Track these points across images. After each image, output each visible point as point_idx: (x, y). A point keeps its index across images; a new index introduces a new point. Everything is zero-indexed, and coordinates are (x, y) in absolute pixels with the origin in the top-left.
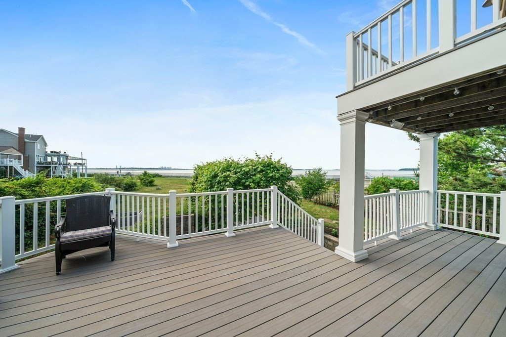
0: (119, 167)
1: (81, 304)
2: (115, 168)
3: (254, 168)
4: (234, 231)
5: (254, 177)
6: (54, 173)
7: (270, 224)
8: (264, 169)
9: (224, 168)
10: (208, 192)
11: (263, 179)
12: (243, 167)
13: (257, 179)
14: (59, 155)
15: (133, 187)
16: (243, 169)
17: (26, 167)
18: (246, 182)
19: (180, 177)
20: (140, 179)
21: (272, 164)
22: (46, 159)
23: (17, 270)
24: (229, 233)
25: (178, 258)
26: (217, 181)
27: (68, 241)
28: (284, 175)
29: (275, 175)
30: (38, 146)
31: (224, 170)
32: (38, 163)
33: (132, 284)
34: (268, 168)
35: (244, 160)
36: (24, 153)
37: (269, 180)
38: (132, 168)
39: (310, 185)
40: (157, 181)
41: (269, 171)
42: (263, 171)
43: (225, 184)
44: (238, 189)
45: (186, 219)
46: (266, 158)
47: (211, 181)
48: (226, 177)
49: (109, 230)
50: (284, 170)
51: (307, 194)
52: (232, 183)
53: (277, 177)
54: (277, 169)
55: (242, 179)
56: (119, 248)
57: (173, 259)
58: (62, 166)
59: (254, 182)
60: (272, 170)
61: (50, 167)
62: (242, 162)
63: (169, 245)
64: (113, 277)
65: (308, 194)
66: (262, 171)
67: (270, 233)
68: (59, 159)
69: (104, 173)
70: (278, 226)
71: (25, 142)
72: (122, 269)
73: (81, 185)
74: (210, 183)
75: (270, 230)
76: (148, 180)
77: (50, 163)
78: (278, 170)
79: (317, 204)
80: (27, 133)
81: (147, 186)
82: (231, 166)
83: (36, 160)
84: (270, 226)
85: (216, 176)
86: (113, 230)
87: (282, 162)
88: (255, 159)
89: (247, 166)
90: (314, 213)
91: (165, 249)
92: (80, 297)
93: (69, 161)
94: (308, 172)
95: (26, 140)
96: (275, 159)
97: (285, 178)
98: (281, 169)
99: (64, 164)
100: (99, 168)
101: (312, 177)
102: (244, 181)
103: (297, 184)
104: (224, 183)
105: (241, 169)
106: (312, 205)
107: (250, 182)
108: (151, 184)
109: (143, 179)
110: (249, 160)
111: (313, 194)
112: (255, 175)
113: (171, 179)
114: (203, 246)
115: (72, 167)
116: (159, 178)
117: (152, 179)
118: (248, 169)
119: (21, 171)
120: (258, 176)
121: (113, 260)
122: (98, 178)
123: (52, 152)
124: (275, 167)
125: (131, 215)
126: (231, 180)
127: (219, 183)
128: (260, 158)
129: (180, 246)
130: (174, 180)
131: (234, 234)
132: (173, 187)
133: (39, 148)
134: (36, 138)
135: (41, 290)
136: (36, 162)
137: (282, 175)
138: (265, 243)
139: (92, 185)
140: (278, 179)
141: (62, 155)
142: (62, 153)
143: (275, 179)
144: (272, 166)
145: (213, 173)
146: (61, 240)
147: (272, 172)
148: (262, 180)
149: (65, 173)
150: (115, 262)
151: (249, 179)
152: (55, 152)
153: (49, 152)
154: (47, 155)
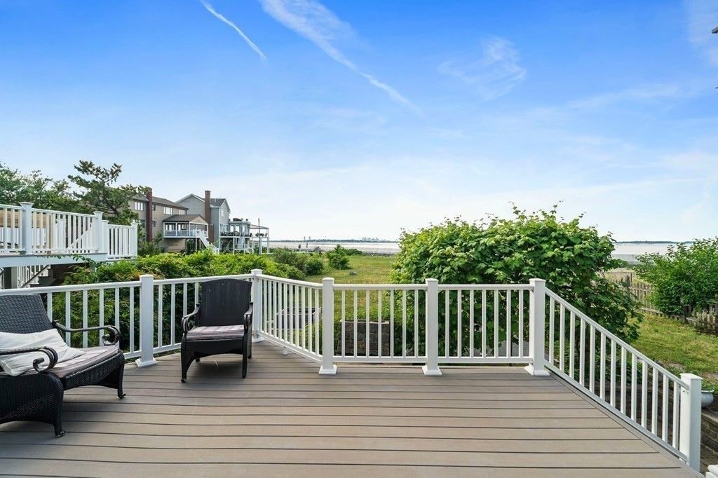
0: (307, 239)
1: (188, 430)
2: (303, 240)
3: (508, 238)
4: (440, 364)
5: (506, 259)
6: (236, 246)
7: (528, 365)
8: (532, 240)
9: (442, 239)
10: (410, 283)
11: (530, 262)
12: (484, 236)
13: (513, 261)
14: (241, 224)
15: (319, 269)
16: (482, 242)
17: (211, 240)
18: (487, 268)
19: (389, 255)
20: (329, 256)
21: (555, 231)
22: (229, 229)
23: (153, 367)
24: (428, 369)
25: (327, 395)
26: (428, 264)
27: (198, 339)
28: (585, 254)
29: (562, 256)
30: (222, 212)
31: (443, 243)
32: (222, 235)
33: (248, 420)
34: (545, 239)
35: (489, 222)
36: (209, 223)
37: (545, 266)
38: (324, 241)
39: (683, 283)
40: (353, 261)
41: (545, 246)
42: (531, 245)
43: (442, 271)
44: (470, 283)
45: (374, 328)
46: (542, 217)
47: (416, 263)
48: (444, 257)
49: (240, 331)
50: (587, 244)
51: (672, 304)
52: (456, 268)
53: (566, 259)
54: (569, 241)
55: (479, 262)
56: (259, 361)
57: (320, 395)
58: (244, 238)
59: (506, 268)
60: (554, 242)
61: (232, 239)
62: (486, 228)
63: (322, 371)
64: (233, 402)
65: (678, 304)
66: (527, 245)
67: (522, 383)
68: (241, 229)
69: (283, 248)
70: (546, 373)
71: (210, 208)
72: (249, 393)
73: (252, 263)
74: (415, 267)
75: (527, 377)
76: (341, 260)
77: (232, 234)
78: (571, 244)
79: (709, 332)
80: (212, 196)
81: (338, 268)
82: (458, 235)
83: (220, 230)
84: (526, 368)
85: (426, 255)
86: (246, 331)
87: (583, 225)
88: (515, 219)
89: (493, 234)
90: (693, 354)
91: (315, 376)
92: (190, 420)
93: (251, 231)
94: (676, 250)
95: (212, 206)
96: (564, 218)
97: (589, 262)
98: (579, 241)
99: (246, 235)
100: (285, 240)
101: (694, 262)
102: (483, 265)
103: (643, 276)
104: (440, 269)
105: (479, 241)
106: (690, 333)
107: (496, 269)
108: (343, 265)
109: (332, 257)
110: (501, 221)
111: (694, 304)
112: (509, 254)
113: (375, 259)
114: (374, 382)
115: (254, 239)
116: (358, 256)
117: (346, 257)
118: (493, 242)
119: (207, 244)
120: (517, 255)
121: (244, 377)
122: (277, 255)
123: (234, 220)
124: (564, 237)
125: (307, 312)
126: (457, 264)
127: (432, 267)
128: (523, 217)
129: (338, 375)
130: (379, 260)
131: (438, 372)
132: (376, 271)
133: (222, 215)
134: (221, 202)
135: (161, 398)
136: (220, 233)
137: (581, 255)
138: (502, 405)
139: (264, 264)
140: (571, 262)
141: (244, 224)
142: (244, 221)
143: (562, 264)
144: (553, 234)
145: (422, 250)
146: (188, 336)
147: (555, 247)
148: (527, 265)
149: (246, 247)
150: (246, 381)
151: (496, 263)
152: (238, 220)
153: (232, 220)
154: (230, 224)
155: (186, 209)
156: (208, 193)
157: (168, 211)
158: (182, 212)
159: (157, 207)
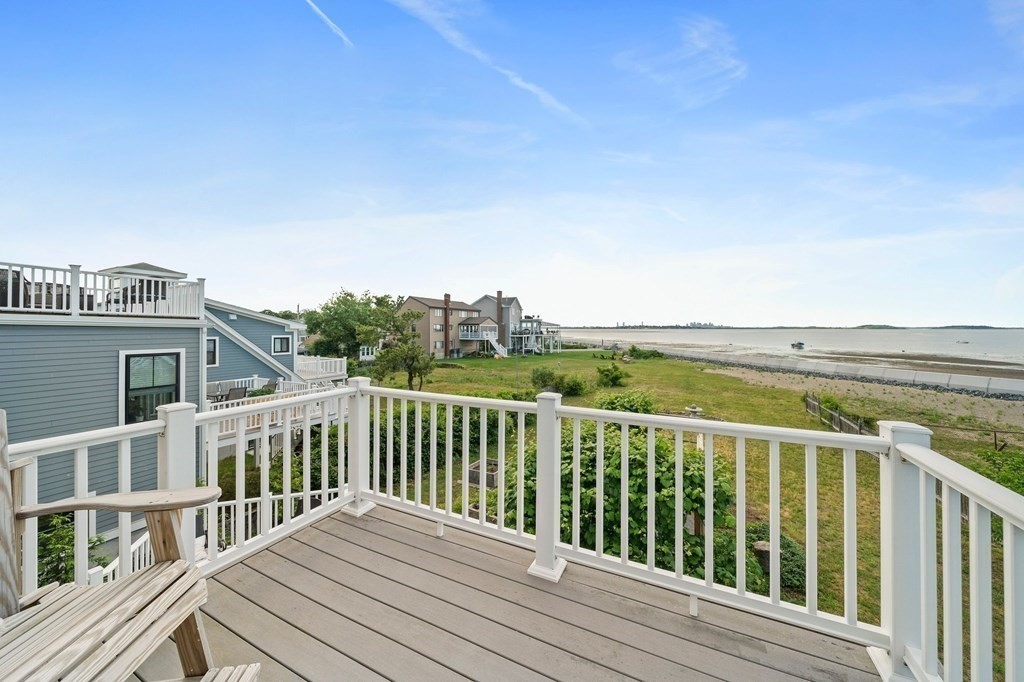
14: (532, 321)
17: (501, 340)
22: (521, 327)
30: (513, 311)
32: (513, 333)
36: (500, 324)
58: (533, 337)
61: (523, 337)
68: (532, 325)
71: (502, 308)
77: (523, 332)
80: (503, 296)
83: (511, 330)
93: (541, 328)
95: (503, 306)
99: (537, 333)
119: (496, 346)
123: (526, 317)
133: (514, 313)
134: (512, 300)
136: (510, 332)
141: (536, 321)
142: (536, 318)
149: (536, 346)
152: (529, 317)
153: (523, 318)
154: (521, 322)
155: (479, 311)
156: (500, 293)
157: (463, 315)
158: (475, 315)
159: (454, 312)
